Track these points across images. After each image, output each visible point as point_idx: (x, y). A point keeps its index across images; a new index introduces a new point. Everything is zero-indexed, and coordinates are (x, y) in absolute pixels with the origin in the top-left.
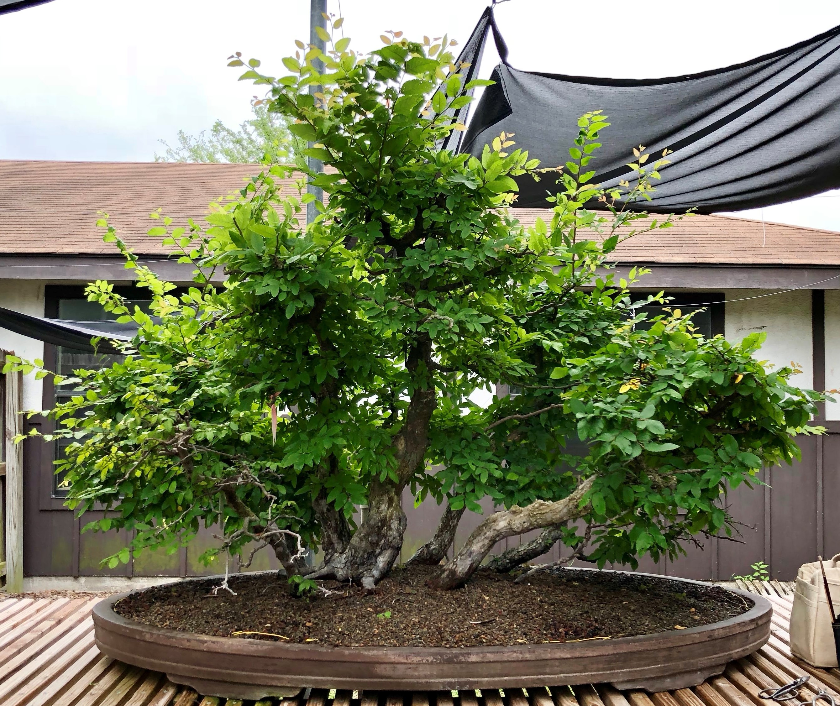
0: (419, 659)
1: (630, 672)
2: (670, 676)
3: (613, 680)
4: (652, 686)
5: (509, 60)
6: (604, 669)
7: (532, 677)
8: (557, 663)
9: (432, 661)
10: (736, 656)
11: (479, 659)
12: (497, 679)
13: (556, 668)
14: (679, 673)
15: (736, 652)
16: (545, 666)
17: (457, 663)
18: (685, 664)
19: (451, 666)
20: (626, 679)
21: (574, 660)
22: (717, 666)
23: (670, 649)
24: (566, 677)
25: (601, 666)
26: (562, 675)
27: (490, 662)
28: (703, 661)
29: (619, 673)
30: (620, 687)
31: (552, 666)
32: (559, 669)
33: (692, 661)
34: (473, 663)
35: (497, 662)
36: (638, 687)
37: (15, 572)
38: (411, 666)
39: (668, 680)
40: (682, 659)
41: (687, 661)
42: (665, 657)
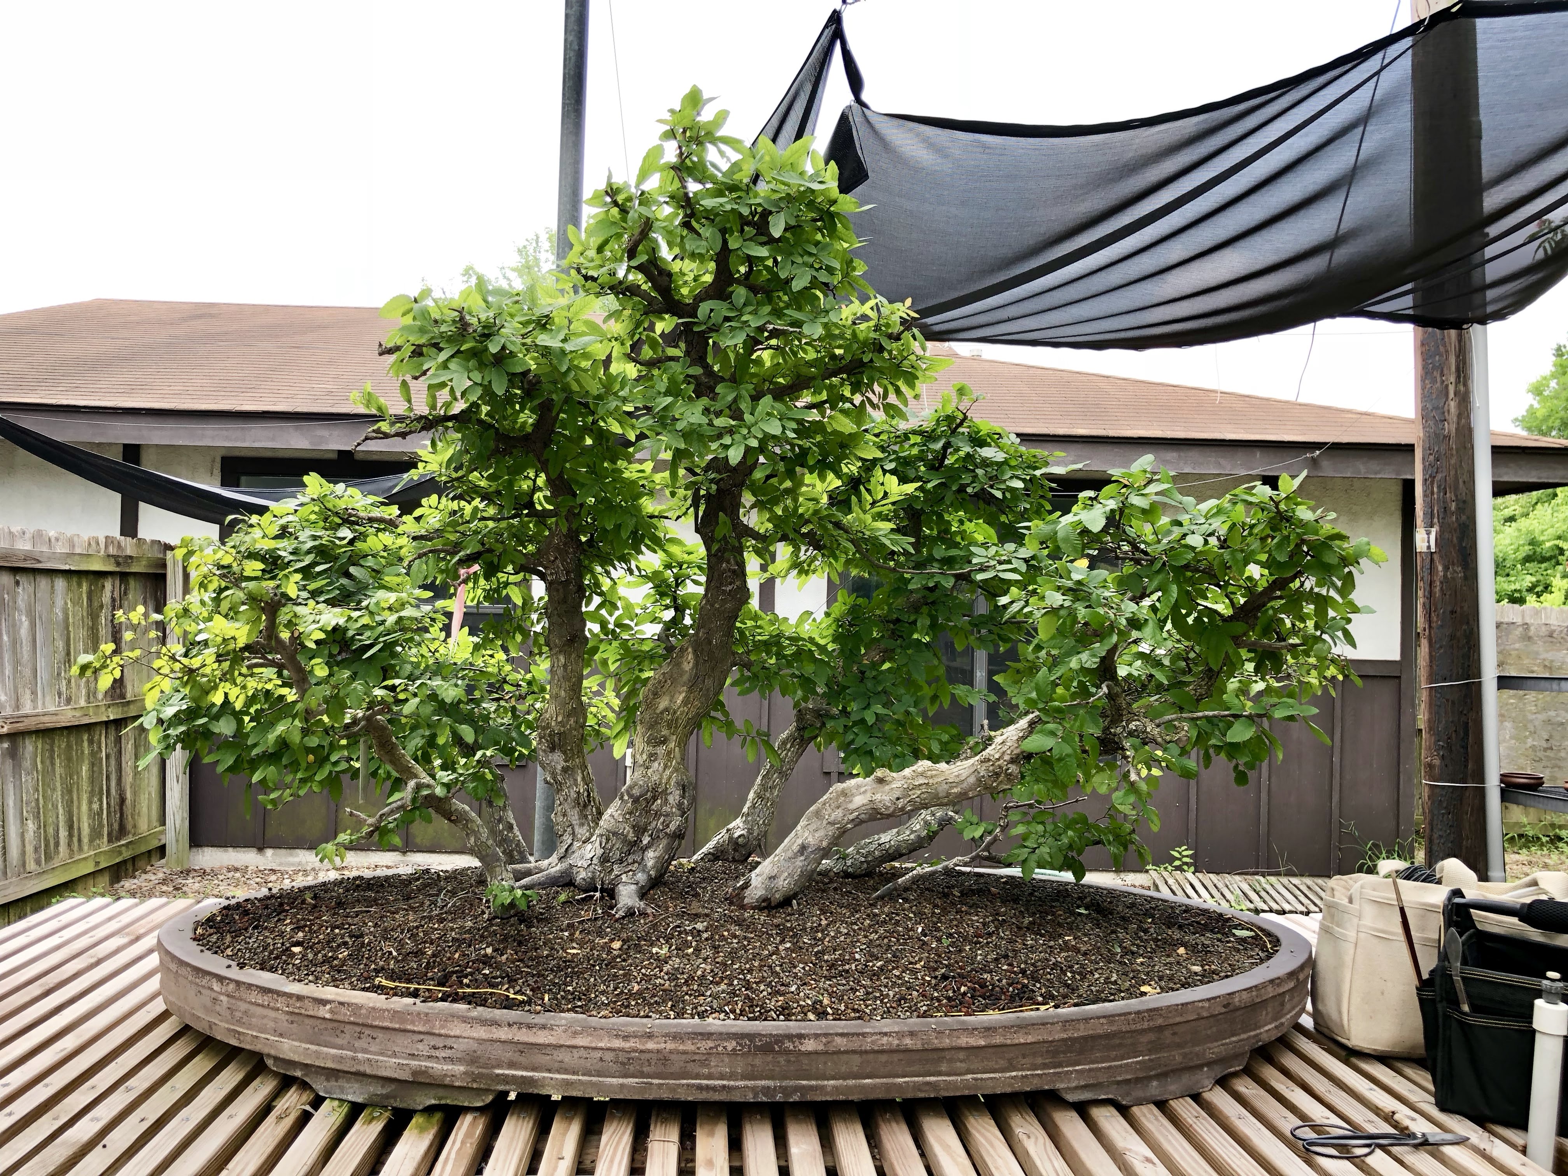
0: (710, 1044)
1: (1090, 1070)
2: (1157, 1077)
3: (1060, 1086)
4: (1128, 1094)
5: (865, 96)
6: (1045, 1066)
7: (916, 1079)
8: (961, 1055)
9: (734, 1050)
10: (1266, 1038)
11: (821, 1047)
12: (851, 1082)
13: (958, 1064)
14: (1173, 1071)
15: (1267, 1031)
16: (940, 1060)
17: (779, 1053)
18: (1185, 1055)
19: (770, 1058)
20: (1082, 1083)
21: (990, 1050)
22: (1236, 1056)
23: (1160, 1029)
24: (976, 1079)
25: (1039, 1061)
26: (969, 1076)
27: (839, 1052)
28: (1215, 1049)
29: (1071, 1072)
30: (1071, 1097)
31: (951, 1061)
32: (963, 1065)
33: (1197, 1049)
34: (809, 1054)
35: (854, 1052)
36: (1103, 1097)
37: (177, 841)
38: (697, 1057)
39: (1155, 1083)
40: (1179, 1046)
41: (1187, 1050)
42: (1150, 1042)
